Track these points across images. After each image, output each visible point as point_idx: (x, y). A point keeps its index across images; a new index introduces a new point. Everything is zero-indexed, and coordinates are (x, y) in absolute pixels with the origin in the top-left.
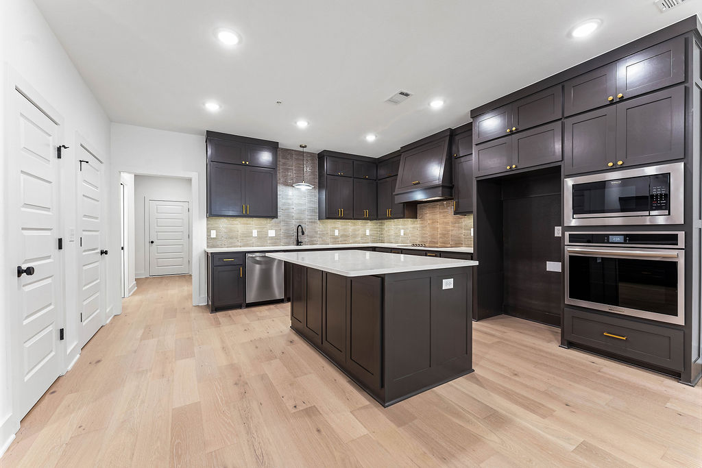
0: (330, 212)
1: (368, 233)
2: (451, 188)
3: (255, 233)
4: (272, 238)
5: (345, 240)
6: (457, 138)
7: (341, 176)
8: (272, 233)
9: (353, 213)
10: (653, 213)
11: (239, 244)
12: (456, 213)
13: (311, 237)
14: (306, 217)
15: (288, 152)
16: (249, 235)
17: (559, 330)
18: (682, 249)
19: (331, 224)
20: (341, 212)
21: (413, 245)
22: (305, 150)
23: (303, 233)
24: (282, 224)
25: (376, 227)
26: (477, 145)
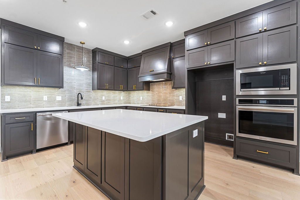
0: (101, 86)
1: (122, 98)
2: (171, 74)
3: (45, 98)
4: (59, 101)
5: (109, 103)
6: (173, 48)
7: (107, 64)
8: (59, 98)
9: (114, 87)
10: (281, 89)
11: (32, 106)
12: (173, 88)
13: (87, 101)
14: (84, 88)
15: (71, 46)
17: (232, 149)
18: (295, 107)
19: (100, 93)
20: (107, 85)
21: (150, 105)
22: (84, 46)
23: (82, 98)
24: (67, 92)
25: (126, 95)
26: (187, 51)
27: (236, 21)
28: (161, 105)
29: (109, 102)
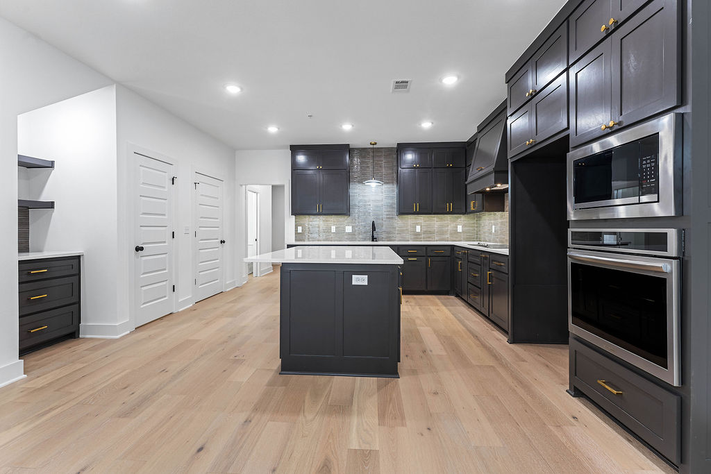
0: (404, 209)
3: (333, 229)
4: (349, 234)
5: (429, 238)
7: (418, 168)
8: (349, 229)
9: (428, 209)
11: (320, 238)
13: (388, 233)
14: (384, 212)
15: (365, 151)
16: (328, 230)
18: (671, 257)
19: (410, 220)
20: (416, 207)
24: (359, 220)
25: (472, 222)
26: (509, 116)
27: (570, 18)
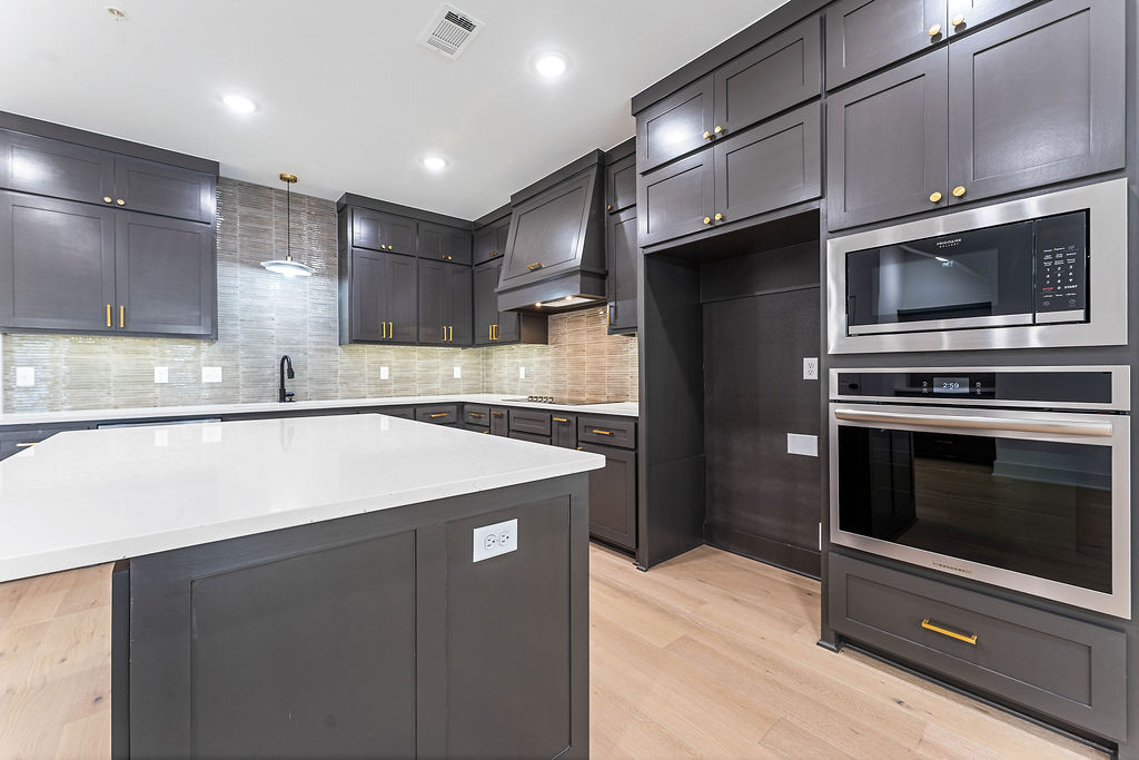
0: (363, 329)
1: (457, 372)
2: (603, 276)
3: (162, 375)
4: (212, 386)
5: (406, 389)
7: (389, 252)
8: (213, 374)
9: (418, 333)
11: (112, 401)
12: (613, 330)
13: (323, 382)
14: (308, 338)
15: (253, 193)
16: (146, 378)
18: (1124, 413)
19: (368, 353)
20: (387, 328)
21: (531, 399)
22: (293, 188)
23: (291, 375)
24: (242, 353)
25: (475, 361)
26: (644, 174)
27: (828, 11)
28: (584, 398)
29: (406, 385)
